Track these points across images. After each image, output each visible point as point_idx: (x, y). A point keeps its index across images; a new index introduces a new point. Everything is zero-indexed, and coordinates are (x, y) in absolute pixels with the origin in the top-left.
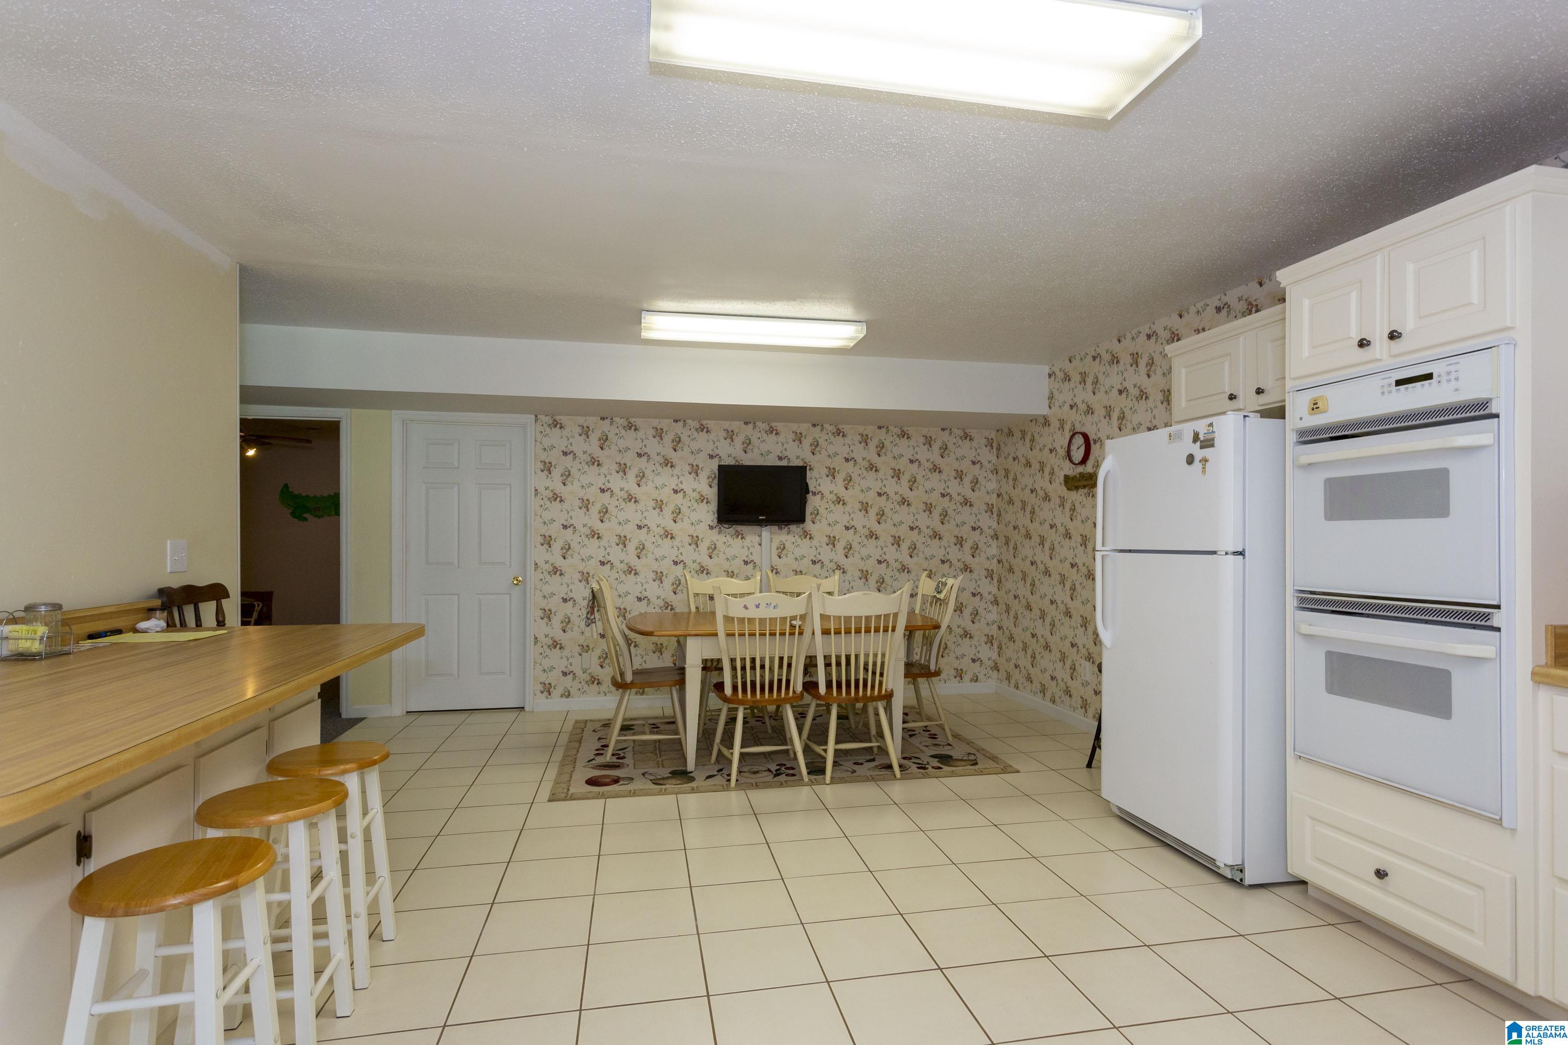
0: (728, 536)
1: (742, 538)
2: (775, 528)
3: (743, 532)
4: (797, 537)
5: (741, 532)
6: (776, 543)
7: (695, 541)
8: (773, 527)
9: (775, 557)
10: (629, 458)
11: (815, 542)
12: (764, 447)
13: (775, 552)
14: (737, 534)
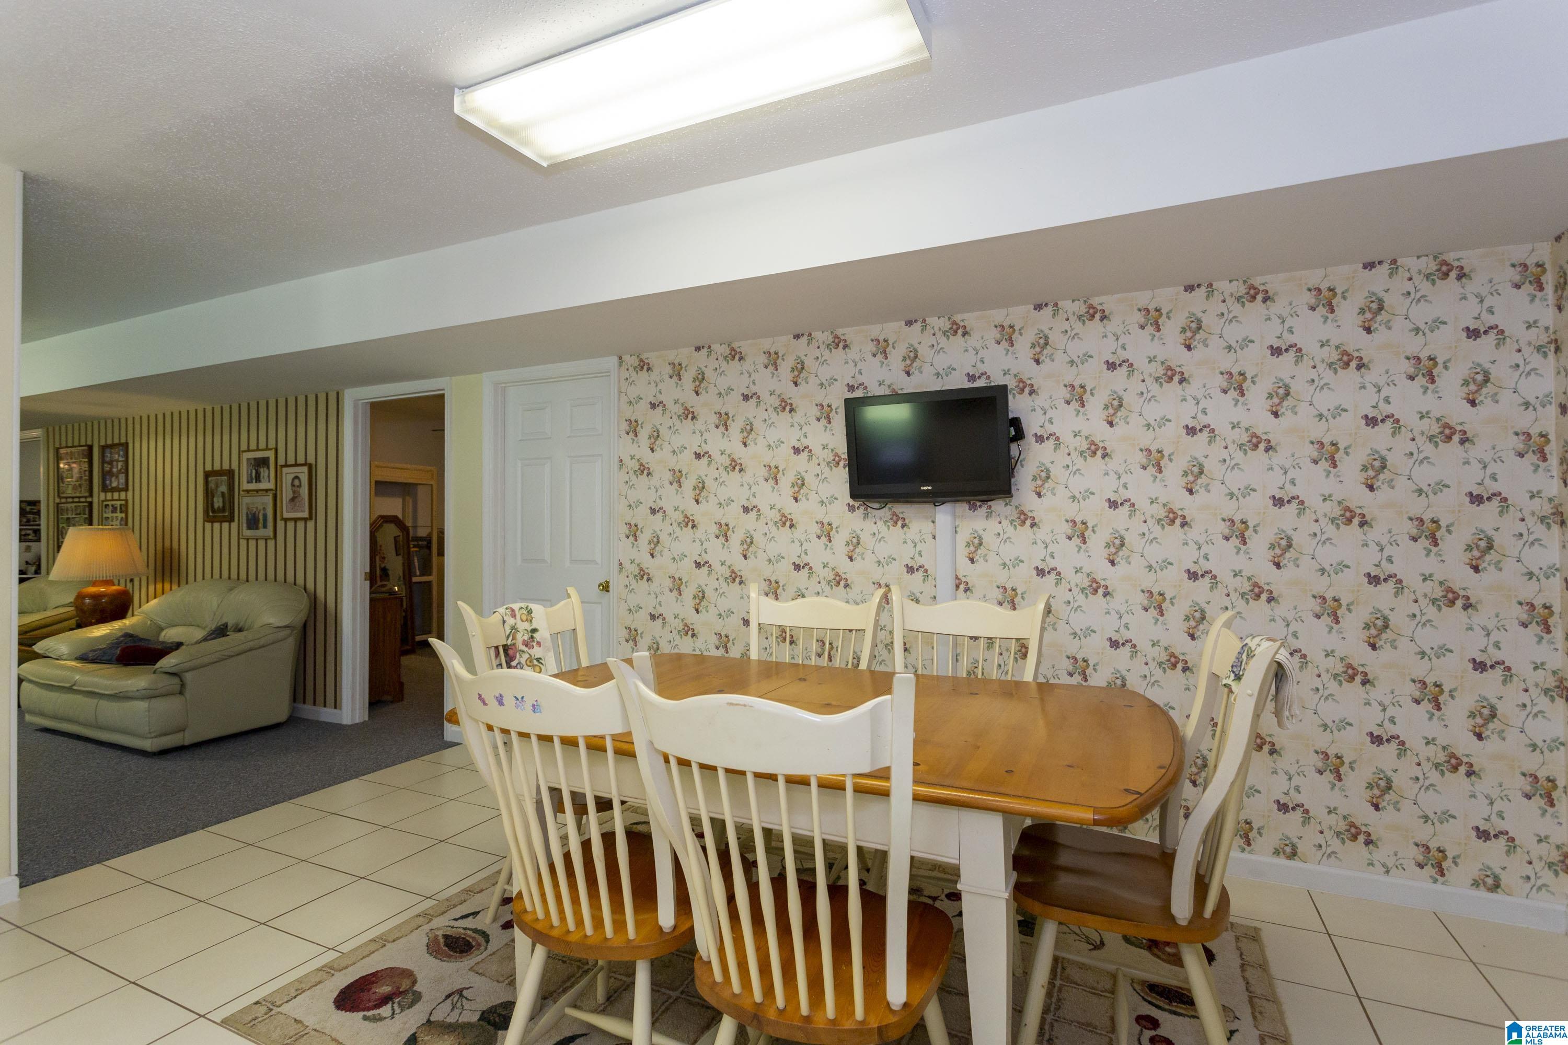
0: (880, 523)
1: (903, 526)
2: (962, 508)
3: (905, 516)
4: (1005, 523)
5: (901, 516)
6: (964, 535)
7: (827, 532)
8: (958, 505)
9: (963, 561)
10: (733, 404)
11: (1042, 533)
12: (942, 362)
13: (962, 552)
14: (896, 519)
